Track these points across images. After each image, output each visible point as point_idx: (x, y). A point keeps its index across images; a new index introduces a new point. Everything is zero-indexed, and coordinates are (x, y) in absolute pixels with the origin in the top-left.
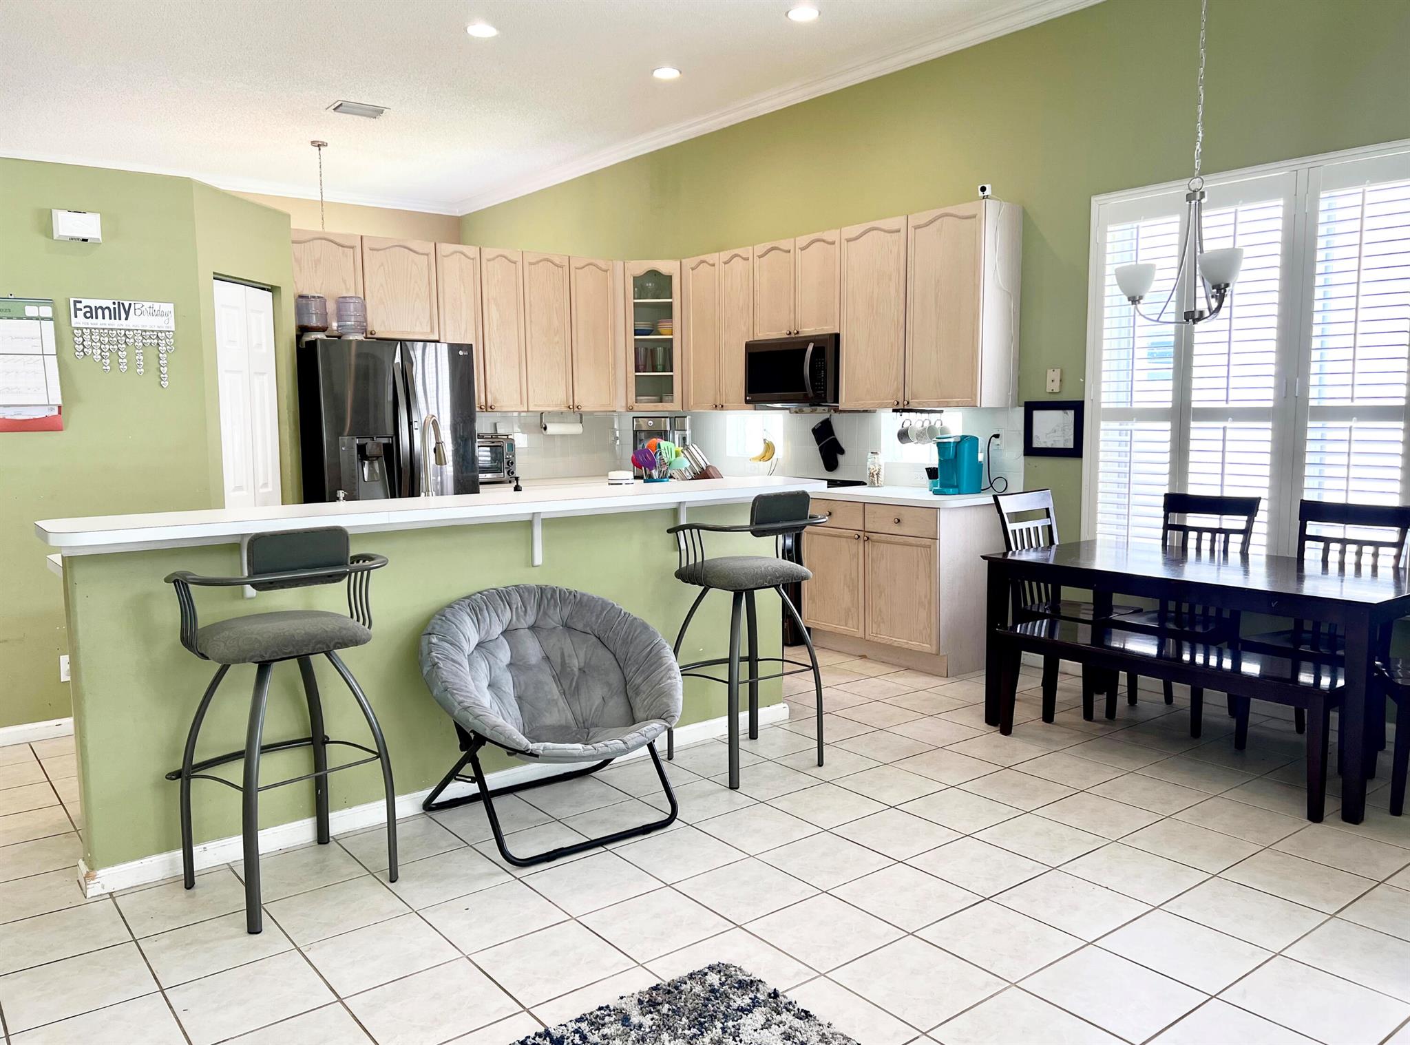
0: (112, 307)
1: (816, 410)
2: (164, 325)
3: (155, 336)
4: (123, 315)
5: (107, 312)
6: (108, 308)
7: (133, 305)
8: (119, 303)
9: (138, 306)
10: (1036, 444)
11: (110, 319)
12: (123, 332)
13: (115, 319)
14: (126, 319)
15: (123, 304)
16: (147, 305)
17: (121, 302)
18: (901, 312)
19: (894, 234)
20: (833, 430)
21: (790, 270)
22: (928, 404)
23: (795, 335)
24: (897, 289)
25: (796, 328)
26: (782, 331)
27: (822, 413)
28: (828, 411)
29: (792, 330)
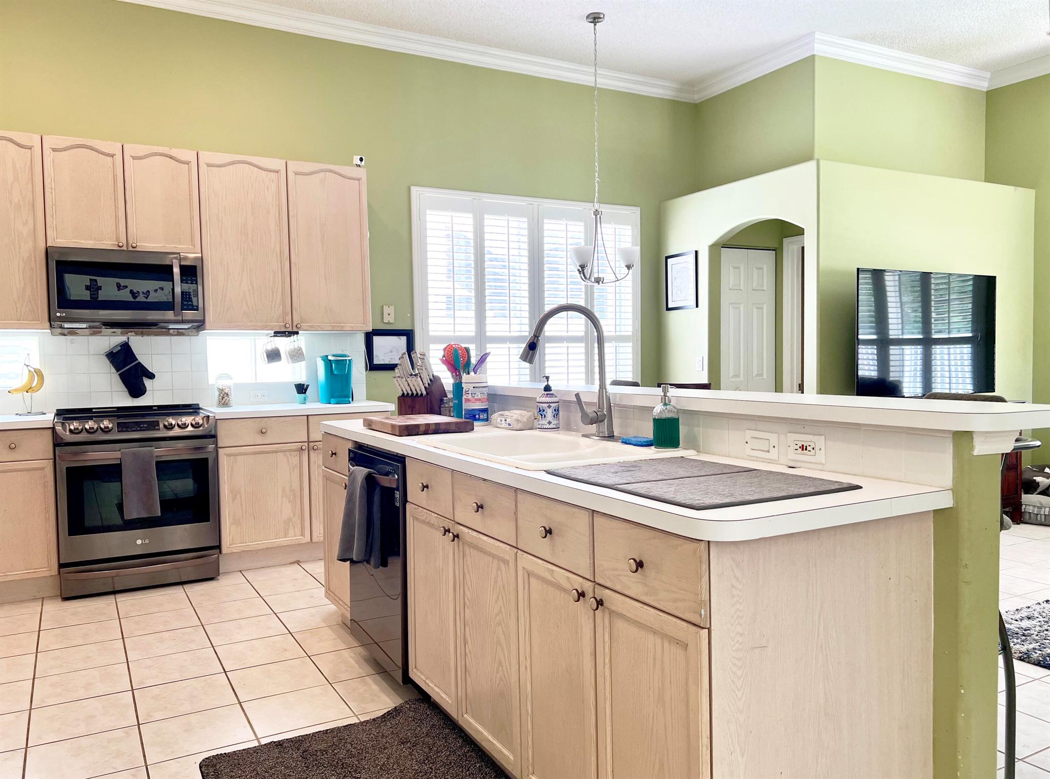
10: (376, 361)
18: (284, 245)
19: (272, 173)
20: (134, 354)
21: (115, 176)
22: (321, 328)
23: (131, 249)
24: (278, 223)
25: (130, 242)
26: (103, 241)
27: (112, 336)
28: (122, 334)
29: (123, 240)
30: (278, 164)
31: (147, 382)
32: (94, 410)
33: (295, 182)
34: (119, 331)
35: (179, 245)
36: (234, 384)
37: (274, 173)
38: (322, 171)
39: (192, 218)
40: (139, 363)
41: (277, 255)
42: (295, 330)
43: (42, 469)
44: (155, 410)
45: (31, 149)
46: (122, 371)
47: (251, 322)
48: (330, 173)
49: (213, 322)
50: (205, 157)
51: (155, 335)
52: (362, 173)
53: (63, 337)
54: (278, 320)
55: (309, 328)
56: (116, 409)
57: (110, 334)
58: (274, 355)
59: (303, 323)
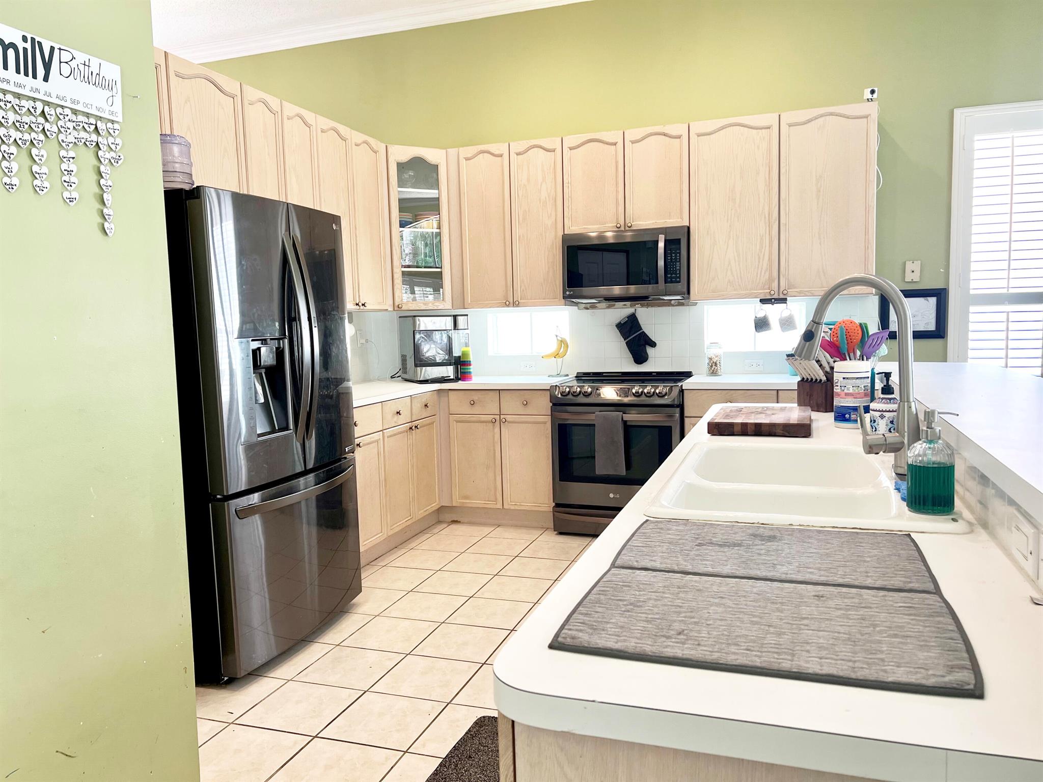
0: (21, 45)
1: (614, 305)
2: (107, 108)
3: (93, 127)
4: (41, 71)
5: (11, 53)
6: (13, 45)
7: (56, 52)
8: (33, 39)
9: (66, 57)
11: (18, 71)
12: (39, 106)
13: (26, 74)
14: (46, 79)
15: (40, 44)
16: (81, 57)
17: (37, 39)
18: (773, 205)
19: (763, 130)
20: (639, 324)
21: (617, 162)
22: (812, 293)
23: (627, 228)
24: (768, 184)
25: (627, 222)
26: (606, 224)
27: (623, 308)
28: (631, 306)
29: (622, 223)
30: (770, 119)
31: (650, 351)
32: (604, 374)
33: (789, 135)
34: (628, 303)
35: (670, 219)
36: (724, 353)
37: (766, 130)
38: (822, 116)
39: (681, 191)
40: (643, 332)
41: (765, 217)
42: (782, 296)
43: (545, 423)
44: (654, 376)
45: (554, 151)
46: (628, 340)
47: (735, 290)
48: (831, 117)
49: (698, 293)
50: (696, 128)
51: (659, 306)
52: (873, 109)
53: (586, 310)
54: (764, 287)
55: (798, 295)
56: (620, 374)
57: (621, 306)
58: (761, 324)
59: (791, 289)
